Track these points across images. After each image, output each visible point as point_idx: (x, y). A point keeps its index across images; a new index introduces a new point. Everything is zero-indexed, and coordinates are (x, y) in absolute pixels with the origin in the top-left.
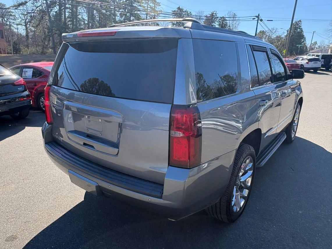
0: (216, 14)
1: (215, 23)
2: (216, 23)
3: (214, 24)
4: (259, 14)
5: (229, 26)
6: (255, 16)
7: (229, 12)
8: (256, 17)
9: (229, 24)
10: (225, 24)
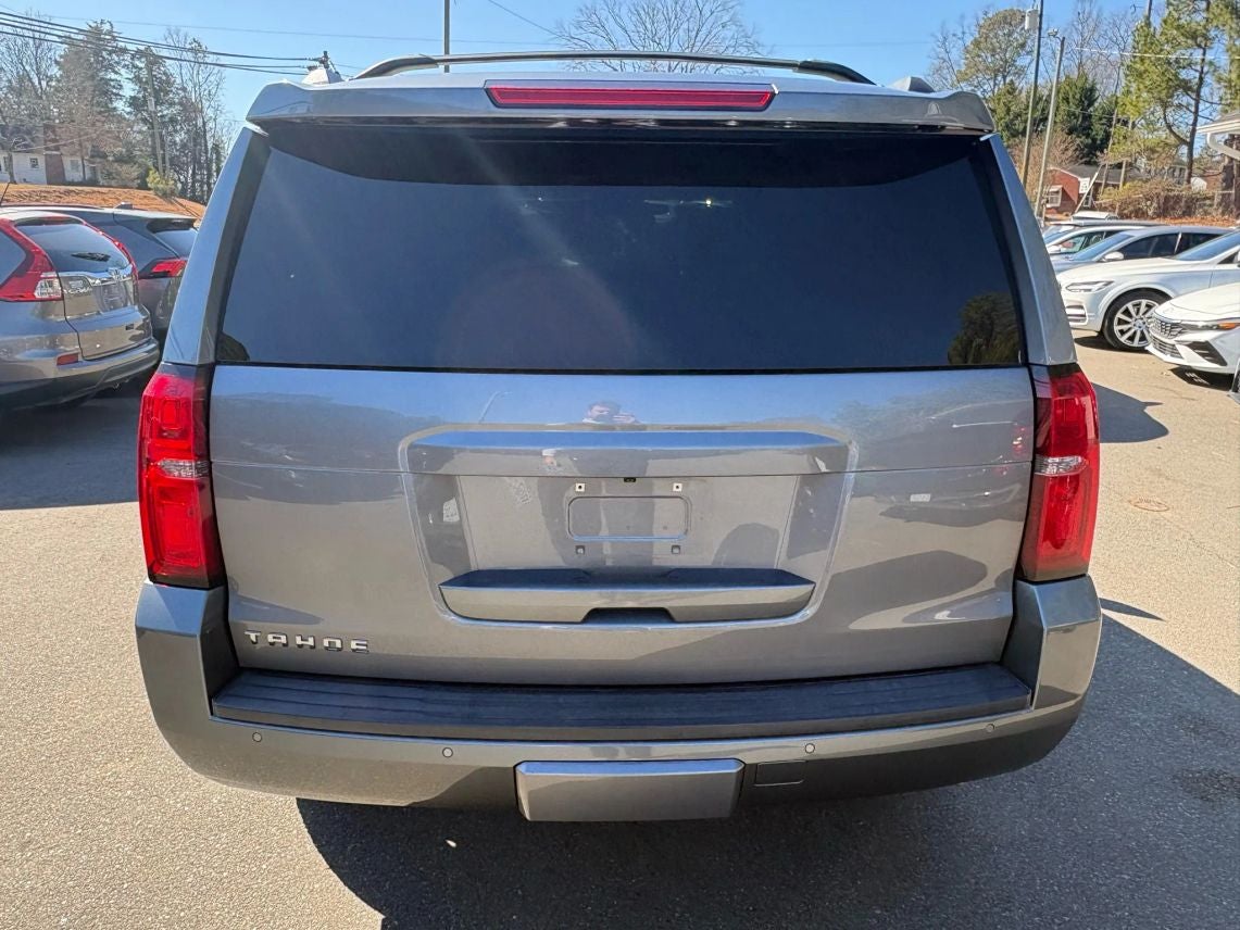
0: (110, 33)
1: (116, 73)
2: (123, 71)
3: (113, 76)
4: (325, 53)
5: (184, 89)
6: (315, 60)
7: (169, 30)
8: (317, 63)
9: (178, 81)
10: (164, 78)
